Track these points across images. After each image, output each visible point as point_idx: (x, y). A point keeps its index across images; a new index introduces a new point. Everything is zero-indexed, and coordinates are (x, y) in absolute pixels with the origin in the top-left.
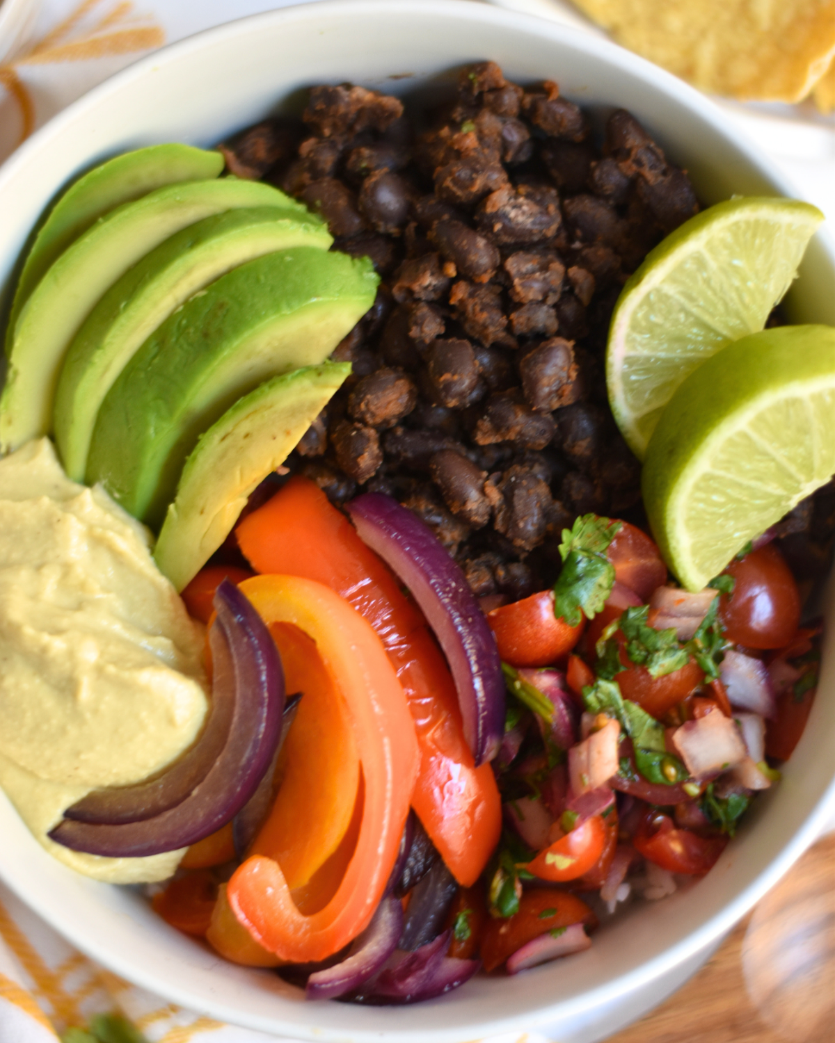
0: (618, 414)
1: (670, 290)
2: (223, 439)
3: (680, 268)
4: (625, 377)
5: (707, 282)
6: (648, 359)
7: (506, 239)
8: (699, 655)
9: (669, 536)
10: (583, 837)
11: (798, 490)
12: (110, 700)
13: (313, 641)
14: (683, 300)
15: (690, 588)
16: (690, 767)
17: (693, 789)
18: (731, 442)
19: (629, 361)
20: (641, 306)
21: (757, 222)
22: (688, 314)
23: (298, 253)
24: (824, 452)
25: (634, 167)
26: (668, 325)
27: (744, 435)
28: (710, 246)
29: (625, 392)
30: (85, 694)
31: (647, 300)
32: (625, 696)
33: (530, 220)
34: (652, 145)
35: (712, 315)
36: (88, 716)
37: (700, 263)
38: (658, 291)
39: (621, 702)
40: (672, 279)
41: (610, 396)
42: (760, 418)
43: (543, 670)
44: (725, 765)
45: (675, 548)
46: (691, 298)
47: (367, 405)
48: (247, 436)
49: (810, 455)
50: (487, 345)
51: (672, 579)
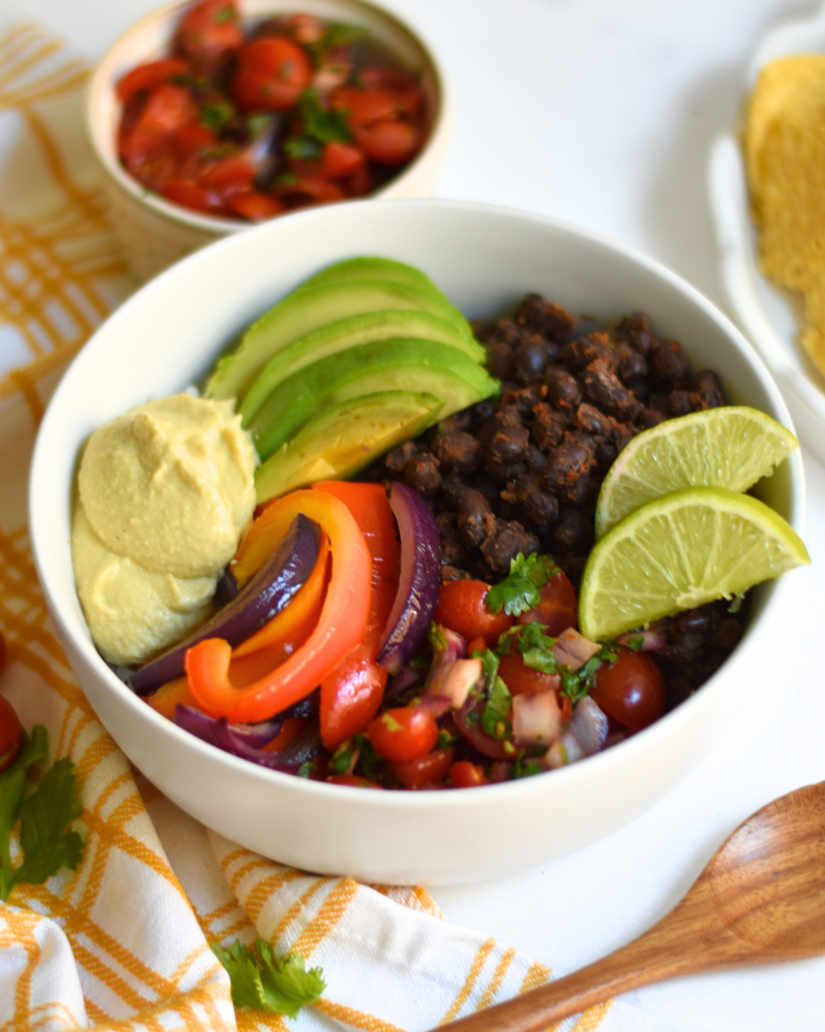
1: (672, 441)
2: (342, 414)
3: (688, 429)
4: (616, 490)
5: (700, 447)
6: (637, 484)
7: (591, 394)
8: (565, 675)
9: (586, 577)
12: (172, 489)
13: (319, 525)
14: (676, 450)
15: (583, 629)
16: (515, 725)
17: (509, 748)
18: (654, 520)
19: (624, 478)
20: (648, 443)
21: (750, 421)
22: (675, 460)
23: (457, 354)
24: (715, 568)
25: (699, 398)
26: (660, 463)
27: (665, 518)
28: (713, 424)
29: (610, 500)
30: (159, 476)
31: (655, 442)
32: (500, 673)
34: (719, 394)
35: (691, 471)
36: (152, 493)
37: (701, 431)
38: (665, 438)
39: (495, 672)
40: (678, 434)
41: (600, 496)
42: (680, 513)
43: (456, 633)
44: (539, 737)
45: (585, 589)
46: (684, 454)
47: (444, 442)
48: (358, 417)
49: (705, 563)
50: (541, 448)
51: (575, 623)
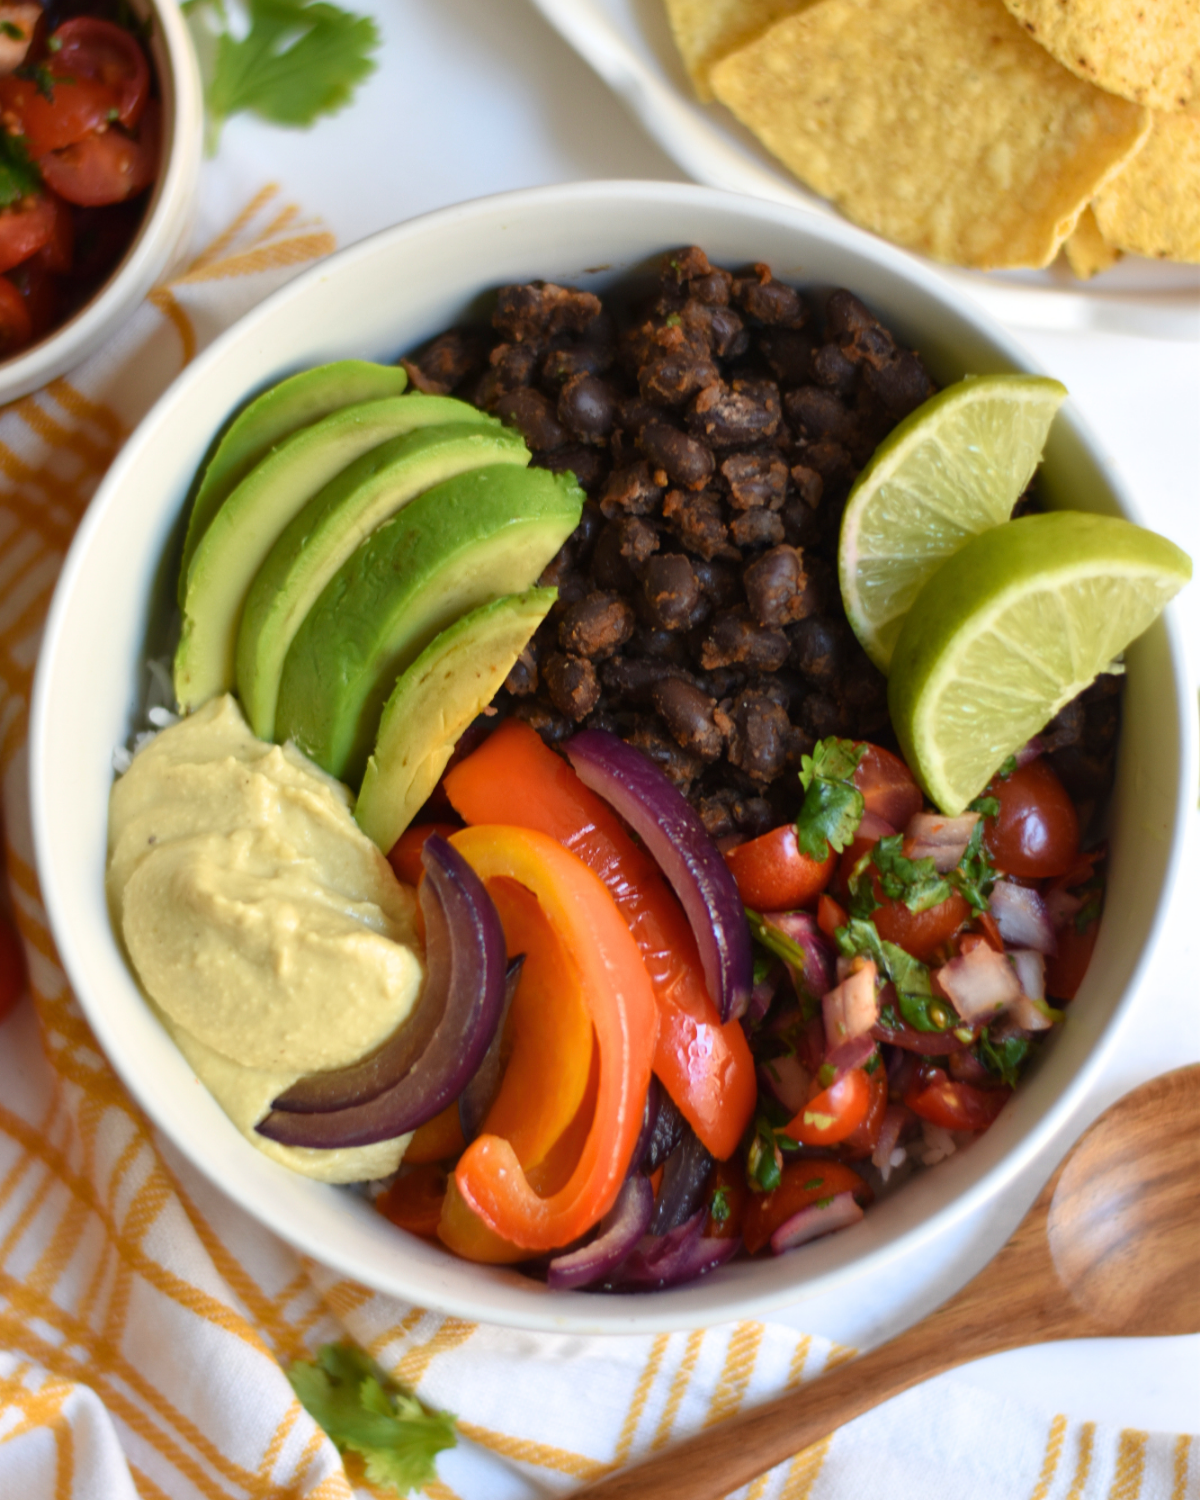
0: (857, 625)
1: (903, 483)
2: (423, 680)
3: (912, 458)
4: (860, 584)
5: (943, 472)
6: (885, 562)
7: (721, 441)
8: (963, 886)
9: (919, 755)
10: (843, 1092)
11: (1058, 695)
12: (314, 972)
13: (534, 895)
14: (917, 493)
15: (948, 811)
16: (959, 1010)
17: (966, 1035)
18: (977, 645)
19: (863, 565)
20: (871, 504)
21: (992, 403)
22: (923, 508)
23: (494, 472)
24: (1083, 651)
25: (859, 352)
26: (903, 523)
27: (991, 637)
28: (943, 432)
29: (862, 601)
30: (287, 967)
31: (877, 496)
32: (883, 937)
33: (746, 418)
34: (878, 326)
35: (952, 509)
36: (291, 991)
37: (933, 451)
38: (889, 485)
39: (879, 943)
40: (904, 470)
41: (846, 605)
42: (1007, 617)
43: (791, 914)
44: (998, 1005)
45: (926, 768)
46: (926, 491)
47: (579, 634)
48: (448, 675)
49: (1068, 654)
50: (708, 559)
51: (929, 805)
